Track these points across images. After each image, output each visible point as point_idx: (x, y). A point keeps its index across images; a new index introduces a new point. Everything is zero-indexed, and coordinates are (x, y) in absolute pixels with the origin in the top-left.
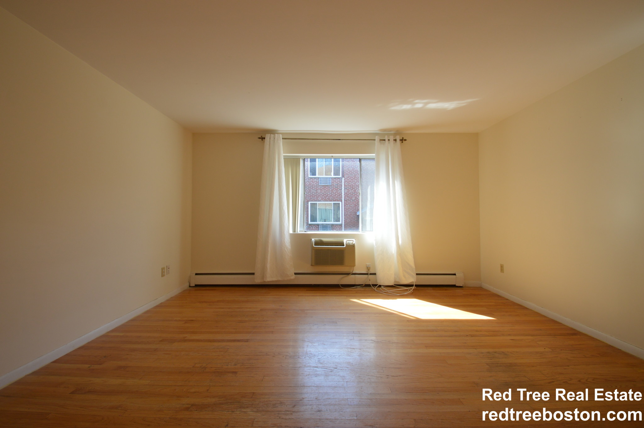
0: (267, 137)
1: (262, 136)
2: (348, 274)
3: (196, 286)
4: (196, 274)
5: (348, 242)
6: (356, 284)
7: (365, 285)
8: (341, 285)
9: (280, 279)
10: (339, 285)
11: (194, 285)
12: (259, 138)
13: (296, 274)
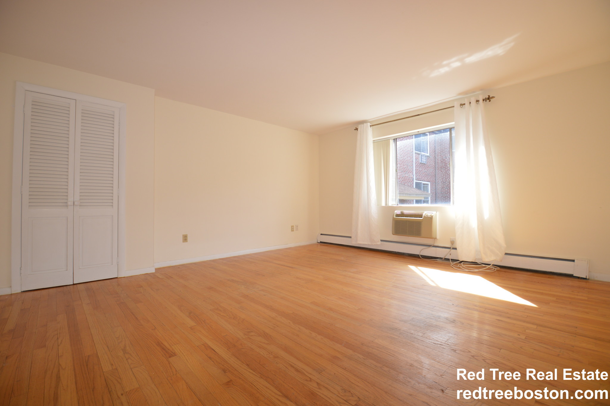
0: (359, 127)
1: (356, 128)
2: (430, 246)
3: (321, 242)
4: (321, 234)
5: (427, 214)
6: (437, 257)
7: (445, 259)
8: (421, 255)
9: (370, 243)
10: (419, 255)
11: (320, 242)
12: (355, 130)
13: (381, 241)
